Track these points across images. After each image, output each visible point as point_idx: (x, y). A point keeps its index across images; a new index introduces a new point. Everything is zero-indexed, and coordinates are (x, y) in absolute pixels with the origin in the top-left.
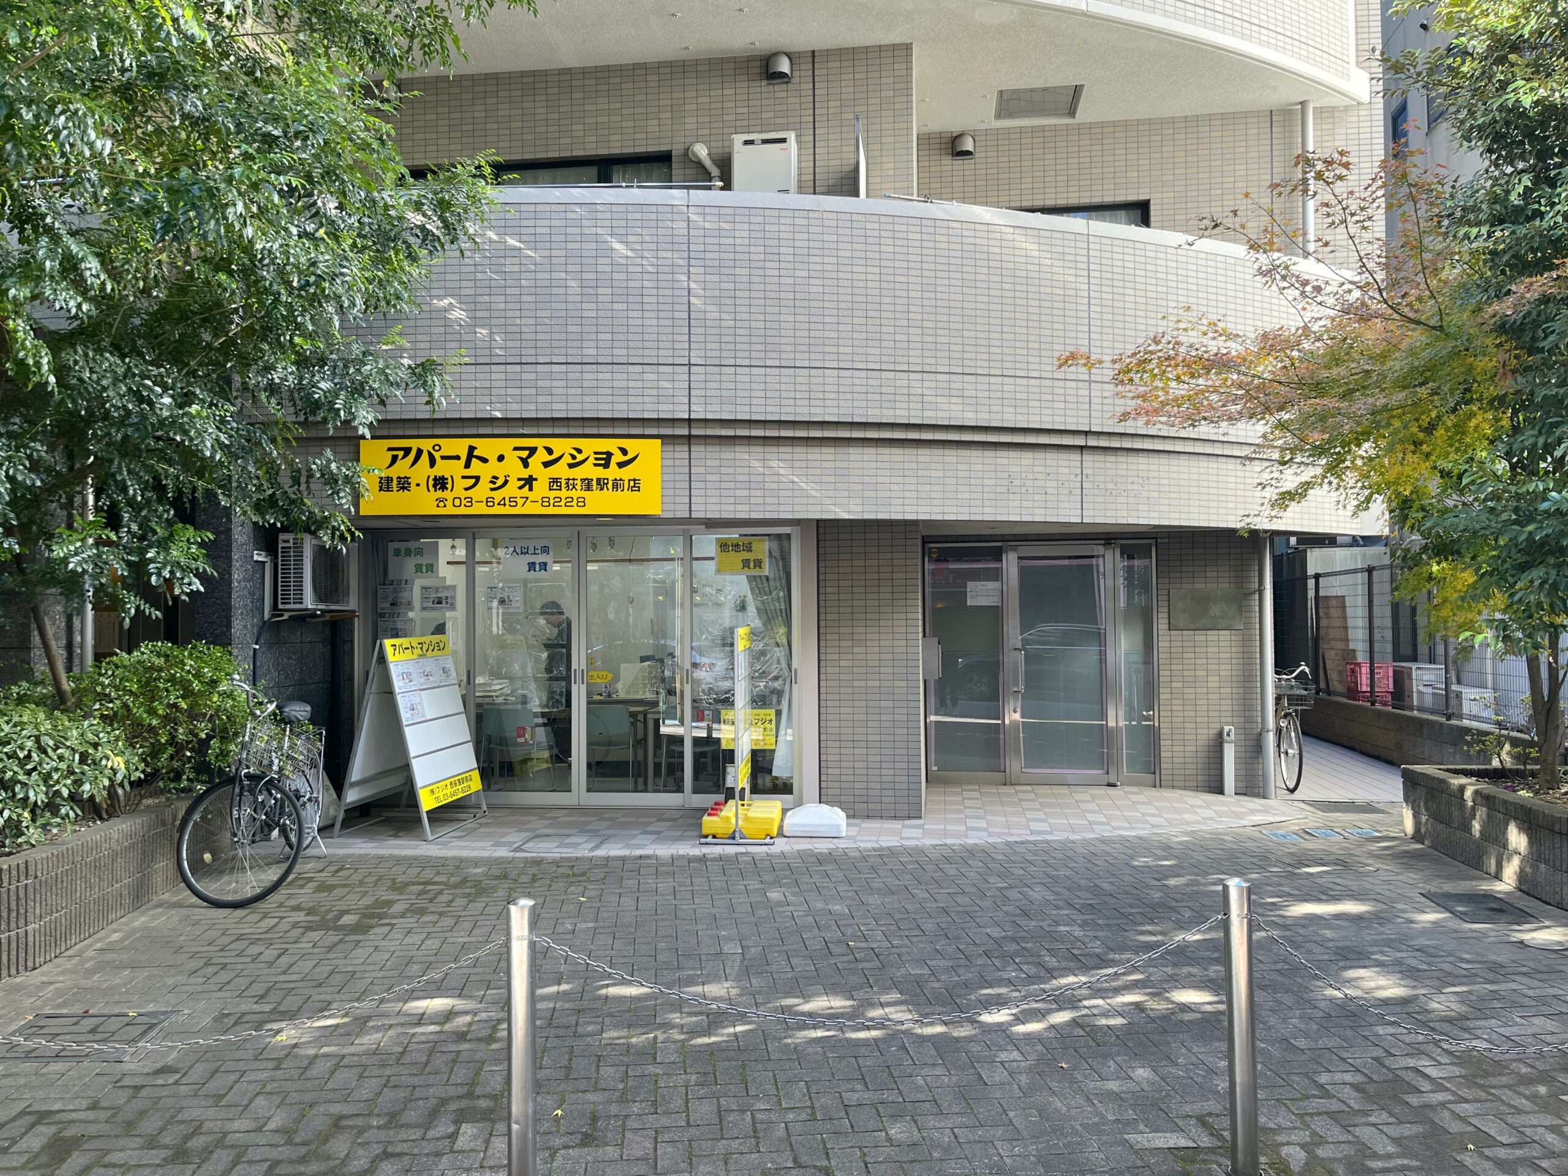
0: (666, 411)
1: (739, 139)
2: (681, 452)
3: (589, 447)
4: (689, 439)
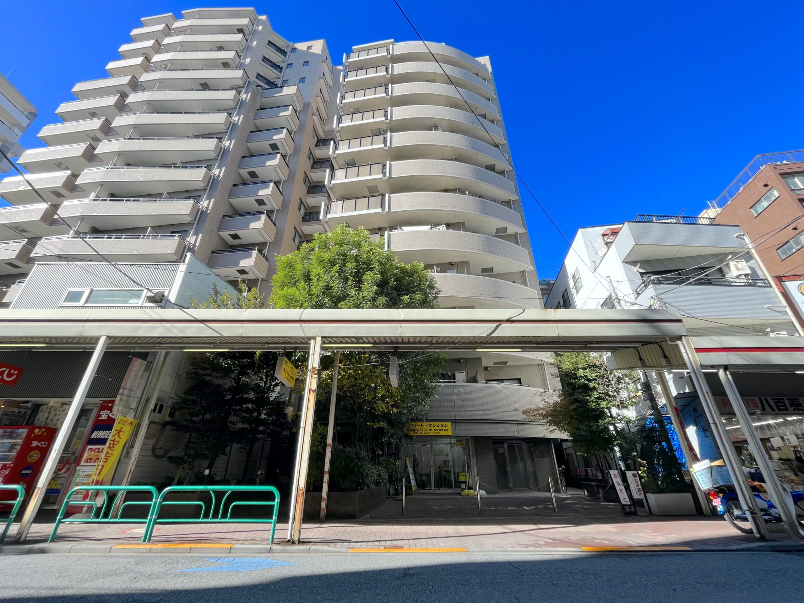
0: (452, 418)
1: (456, 372)
2: (454, 424)
3: (440, 424)
4: (455, 422)
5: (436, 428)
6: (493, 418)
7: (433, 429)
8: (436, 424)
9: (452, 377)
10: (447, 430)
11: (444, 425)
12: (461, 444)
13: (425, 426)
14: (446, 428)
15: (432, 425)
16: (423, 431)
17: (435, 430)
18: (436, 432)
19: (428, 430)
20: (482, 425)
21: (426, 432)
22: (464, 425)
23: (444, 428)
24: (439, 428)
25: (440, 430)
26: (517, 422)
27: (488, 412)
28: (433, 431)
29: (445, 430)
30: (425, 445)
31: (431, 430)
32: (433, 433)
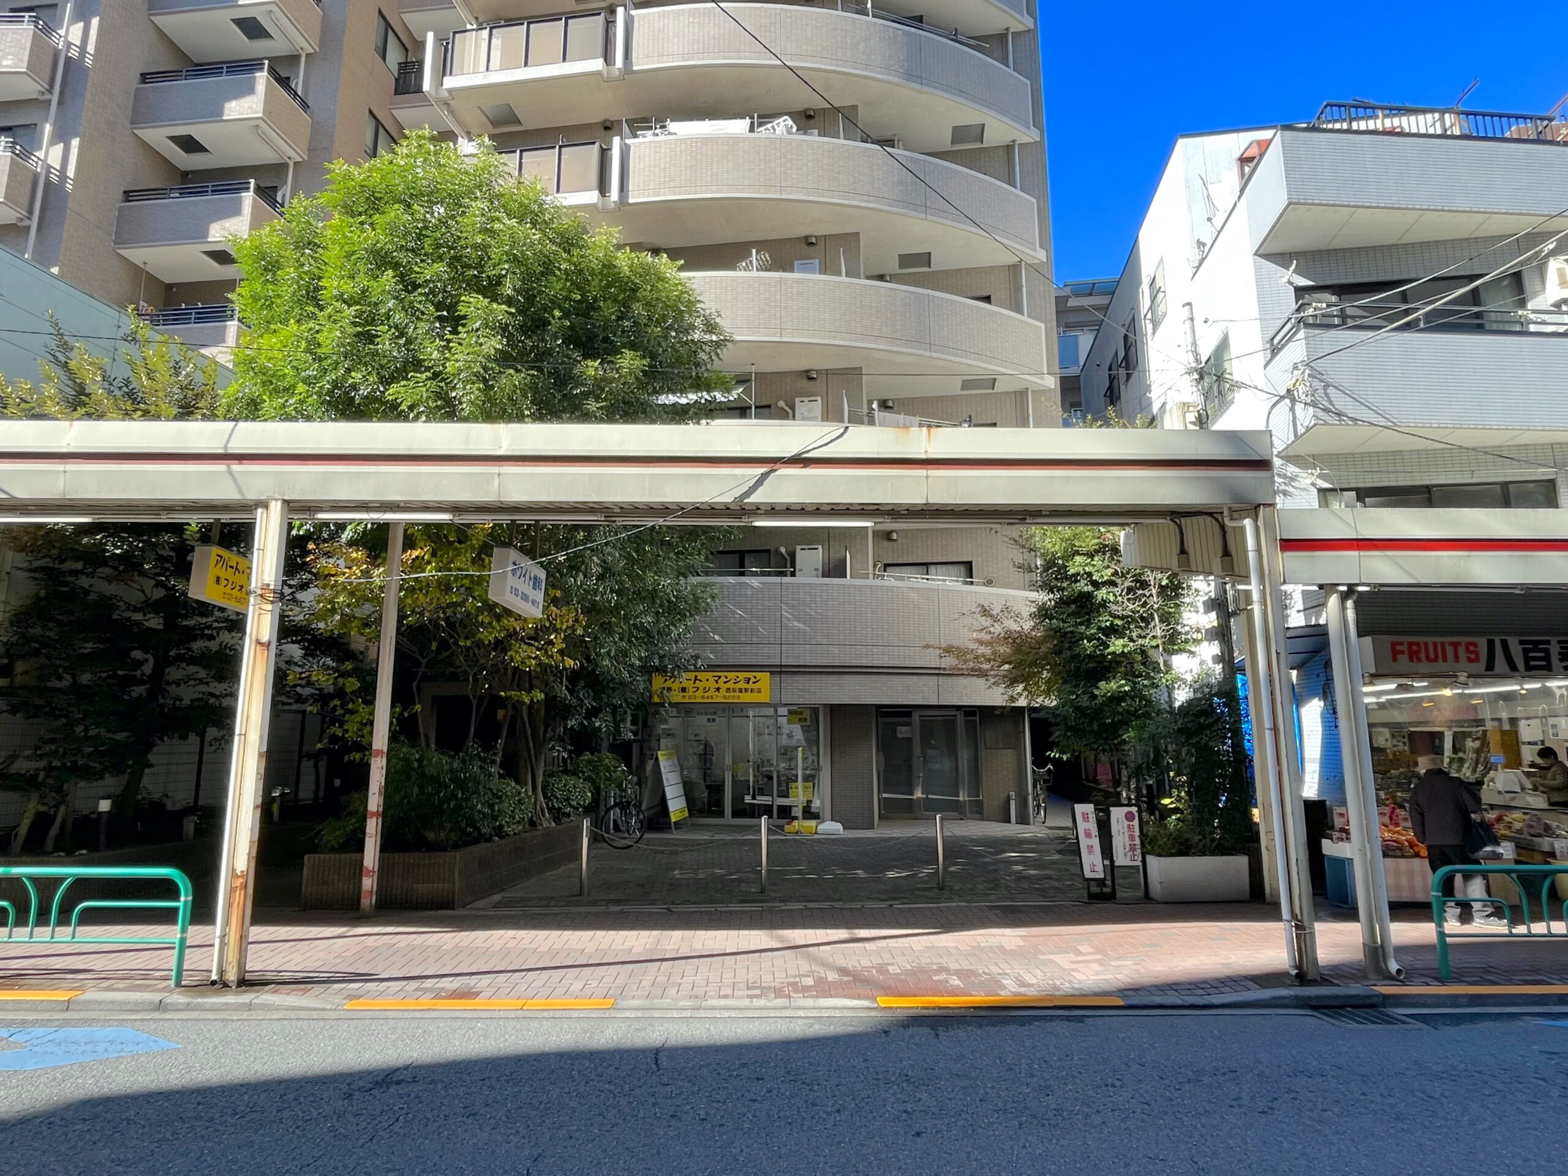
0: (772, 662)
1: (798, 547)
2: (777, 678)
3: (742, 675)
4: (781, 672)
5: (730, 685)
6: (875, 663)
7: (724, 687)
8: (731, 675)
9: (788, 558)
10: (759, 691)
11: (753, 680)
12: (800, 720)
13: (704, 680)
14: (756, 686)
15: (723, 679)
16: (700, 693)
17: (728, 689)
18: (732, 694)
19: (712, 690)
20: (846, 677)
21: (706, 695)
22: (800, 678)
23: (750, 686)
24: (738, 686)
25: (741, 691)
26: (937, 672)
27: (864, 649)
28: (723, 692)
29: (752, 690)
30: (714, 720)
31: (718, 689)
32: (725, 697)
